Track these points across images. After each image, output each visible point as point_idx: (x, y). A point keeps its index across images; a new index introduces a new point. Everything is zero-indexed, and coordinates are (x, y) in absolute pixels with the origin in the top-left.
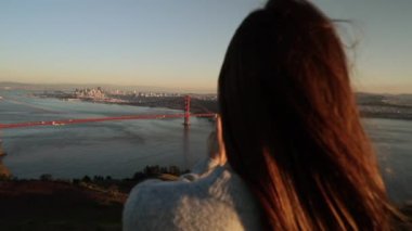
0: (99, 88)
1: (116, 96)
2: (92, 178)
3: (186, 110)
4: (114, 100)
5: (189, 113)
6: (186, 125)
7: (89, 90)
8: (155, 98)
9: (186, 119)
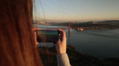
0: (43, 21)
1: (48, 23)
2: (42, 47)
3: (69, 27)
4: (48, 24)
5: (70, 27)
6: (69, 31)
7: (40, 21)
8: (60, 23)
9: (69, 29)
